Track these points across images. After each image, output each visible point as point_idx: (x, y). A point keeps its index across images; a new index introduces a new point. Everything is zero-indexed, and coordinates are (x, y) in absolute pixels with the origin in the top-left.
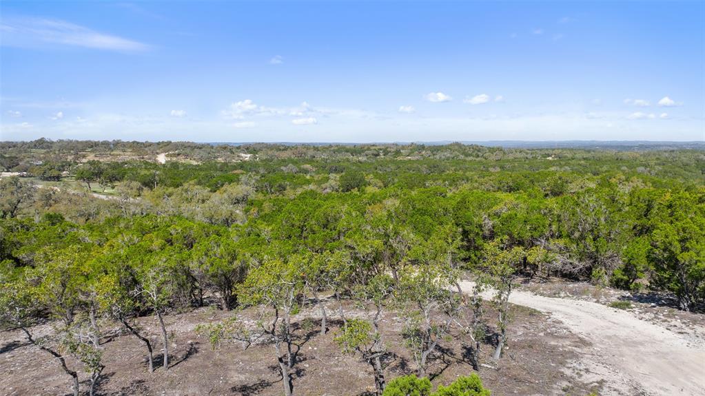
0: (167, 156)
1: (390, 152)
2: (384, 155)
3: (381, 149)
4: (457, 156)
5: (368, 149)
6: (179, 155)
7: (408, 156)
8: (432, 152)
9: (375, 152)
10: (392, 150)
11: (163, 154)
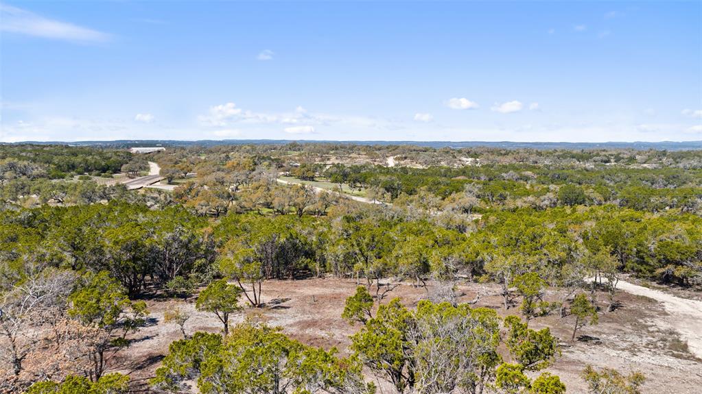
0: (396, 159)
1: (623, 158)
2: (615, 162)
3: (612, 155)
5: (598, 155)
6: (406, 158)
8: (675, 159)
9: (605, 158)
10: (626, 156)
11: (392, 157)
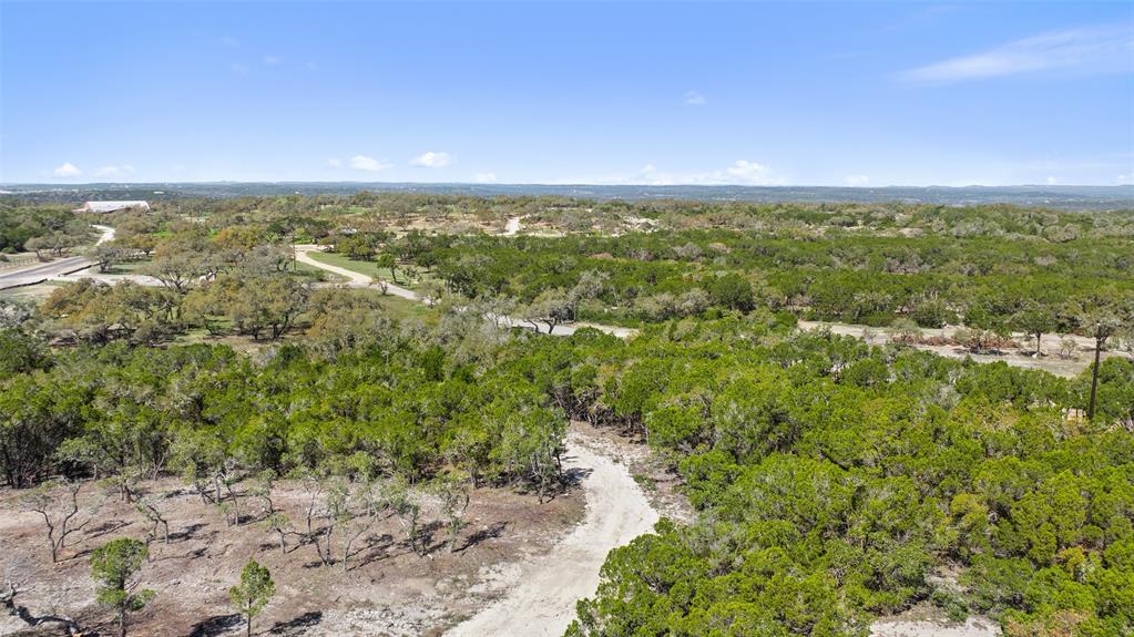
0: (522, 221)
1: (875, 219)
2: (864, 224)
3: (861, 214)
4: (992, 230)
5: (839, 214)
6: (539, 219)
7: (905, 227)
9: (848, 219)
10: (880, 215)
11: (517, 219)
